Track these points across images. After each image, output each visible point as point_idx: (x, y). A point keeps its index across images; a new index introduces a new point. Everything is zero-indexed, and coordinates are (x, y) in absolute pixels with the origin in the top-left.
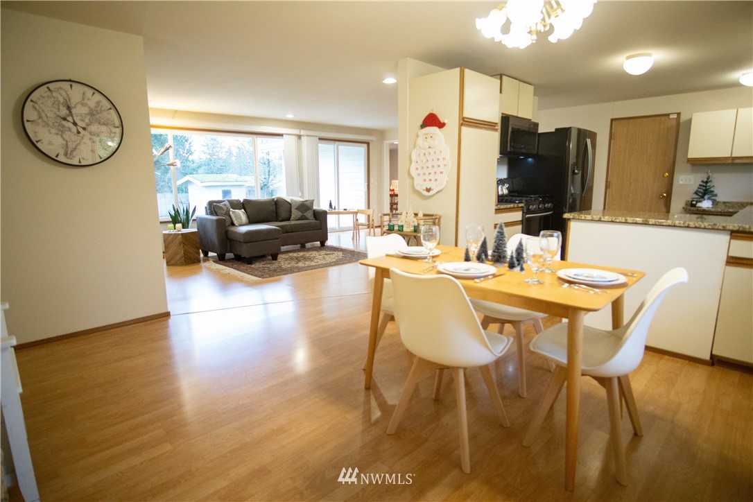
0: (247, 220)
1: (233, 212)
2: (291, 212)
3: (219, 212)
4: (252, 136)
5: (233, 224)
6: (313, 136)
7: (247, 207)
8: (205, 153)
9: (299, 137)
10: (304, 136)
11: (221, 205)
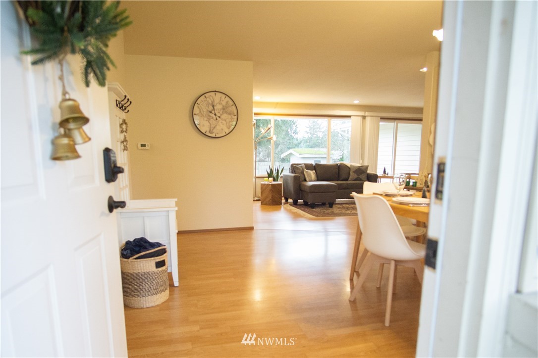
0: (316, 179)
1: (307, 172)
2: (349, 174)
3: (297, 171)
4: (328, 118)
5: (305, 180)
7: (317, 169)
8: (307, 133)
9: (364, 117)
10: (368, 116)
11: (298, 166)
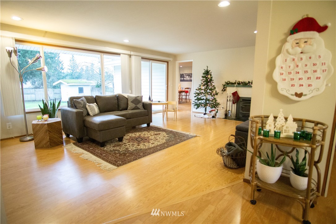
0: (99, 112)
1: (89, 106)
2: (128, 104)
3: (78, 105)
4: (100, 54)
5: (88, 114)
6: (138, 56)
7: (98, 101)
9: (130, 56)
10: (133, 55)
11: (79, 100)
